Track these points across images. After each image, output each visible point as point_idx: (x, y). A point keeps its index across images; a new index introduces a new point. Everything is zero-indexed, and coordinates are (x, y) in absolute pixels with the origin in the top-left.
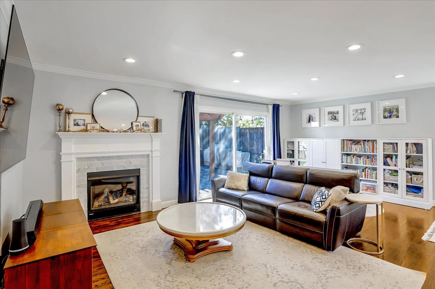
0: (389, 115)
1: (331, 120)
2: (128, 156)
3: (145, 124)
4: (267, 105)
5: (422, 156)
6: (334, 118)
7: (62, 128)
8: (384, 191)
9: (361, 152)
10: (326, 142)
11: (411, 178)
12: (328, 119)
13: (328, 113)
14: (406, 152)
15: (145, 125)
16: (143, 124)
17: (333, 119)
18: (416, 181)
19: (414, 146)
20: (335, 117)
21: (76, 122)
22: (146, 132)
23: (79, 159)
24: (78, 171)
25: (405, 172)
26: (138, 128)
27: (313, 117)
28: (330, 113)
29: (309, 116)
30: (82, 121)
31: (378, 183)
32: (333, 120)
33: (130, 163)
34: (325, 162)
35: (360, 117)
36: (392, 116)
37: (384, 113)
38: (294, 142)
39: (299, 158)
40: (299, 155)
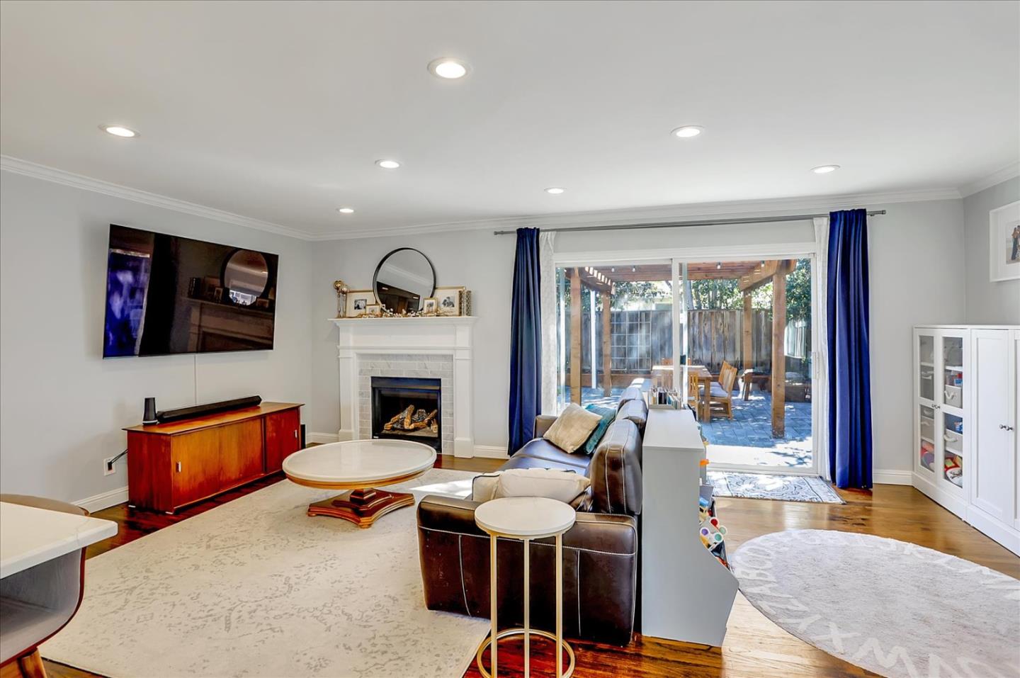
2: (423, 355)
3: (448, 301)
4: (811, 217)
7: (342, 314)
15: (448, 303)
16: (445, 301)
21: (357, 303)
22: (447, 316)
23: (362, 356)
24: (361, 372)
26: (431, 308)
30: (363, 302)
33: (426, 368)
38: (933, 337)
39: (945, 403)
40: (945, 389)
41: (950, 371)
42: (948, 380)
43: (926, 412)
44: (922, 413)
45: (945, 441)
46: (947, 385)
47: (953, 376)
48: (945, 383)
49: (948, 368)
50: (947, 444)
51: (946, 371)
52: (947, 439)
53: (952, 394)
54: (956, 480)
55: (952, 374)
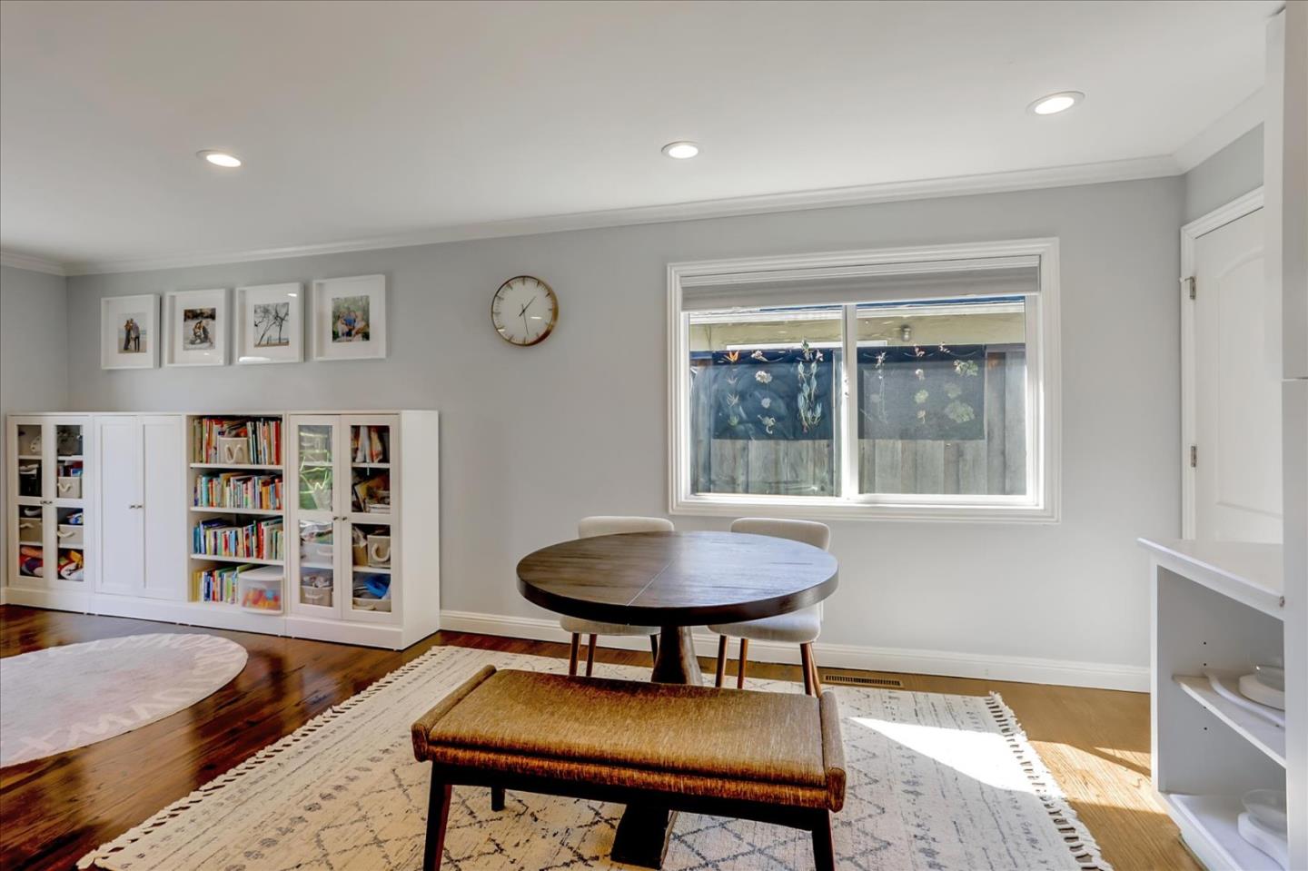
0: (346, 329)
1: (193, 343)
5: (388, 470)
6: (203, 336)
8: (303, 600)
9: (246, 460)
10: (144, 426)
11: (366, 546)
12: (185, 338)
13: (185, 315)
14: (354, 460)
17: (199, 336)
18: (375, 557)
19: (375, 436)
20: (205, 330)
25: (350, 527)
27: (137, 328)
28: (191, 315)
29: (127, 326)
31: (284, 575)
32: (198, 341)
34: (140, 507)
35: (274, 333)
36: (353, 332)
37: (334, 323)
38: (40, 427)
39: (58, 496)
40: (58, 482)
41: (63, 462)
42: (62, 471)
43: (27, 512)
44: (22, 514)
45: (59, 538)
46: (60, 478)
47: (68, 466)
48: (58, 475)
49: (61, 458)
50: (61, 540)
51: (59, 462)
52: (60, 535)
53: (68, 485)
54: (75, 575)
55: (66, 464)
